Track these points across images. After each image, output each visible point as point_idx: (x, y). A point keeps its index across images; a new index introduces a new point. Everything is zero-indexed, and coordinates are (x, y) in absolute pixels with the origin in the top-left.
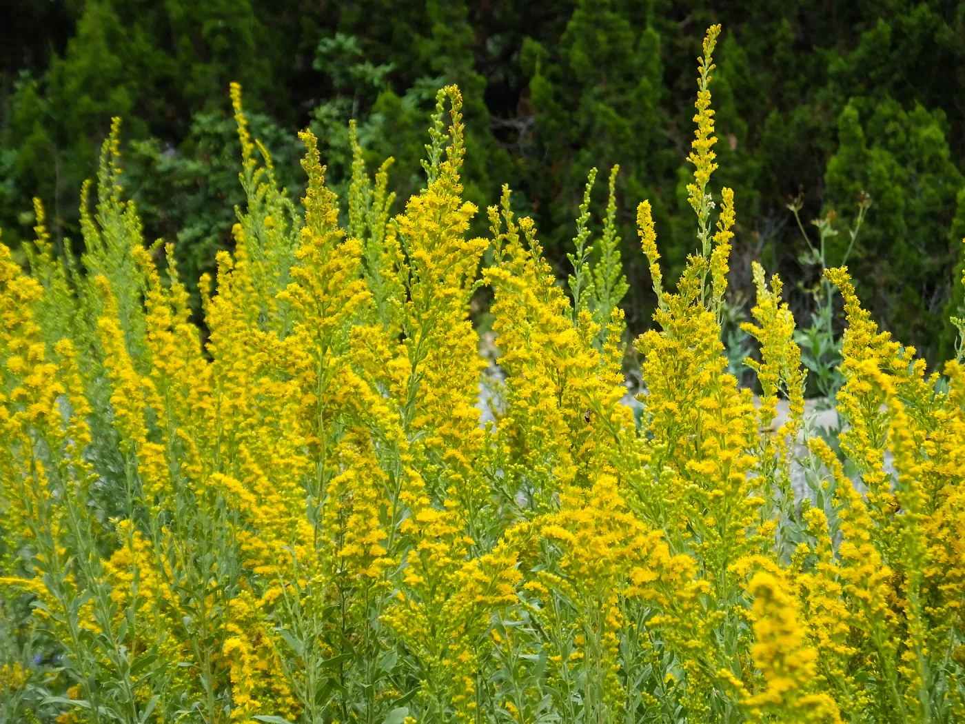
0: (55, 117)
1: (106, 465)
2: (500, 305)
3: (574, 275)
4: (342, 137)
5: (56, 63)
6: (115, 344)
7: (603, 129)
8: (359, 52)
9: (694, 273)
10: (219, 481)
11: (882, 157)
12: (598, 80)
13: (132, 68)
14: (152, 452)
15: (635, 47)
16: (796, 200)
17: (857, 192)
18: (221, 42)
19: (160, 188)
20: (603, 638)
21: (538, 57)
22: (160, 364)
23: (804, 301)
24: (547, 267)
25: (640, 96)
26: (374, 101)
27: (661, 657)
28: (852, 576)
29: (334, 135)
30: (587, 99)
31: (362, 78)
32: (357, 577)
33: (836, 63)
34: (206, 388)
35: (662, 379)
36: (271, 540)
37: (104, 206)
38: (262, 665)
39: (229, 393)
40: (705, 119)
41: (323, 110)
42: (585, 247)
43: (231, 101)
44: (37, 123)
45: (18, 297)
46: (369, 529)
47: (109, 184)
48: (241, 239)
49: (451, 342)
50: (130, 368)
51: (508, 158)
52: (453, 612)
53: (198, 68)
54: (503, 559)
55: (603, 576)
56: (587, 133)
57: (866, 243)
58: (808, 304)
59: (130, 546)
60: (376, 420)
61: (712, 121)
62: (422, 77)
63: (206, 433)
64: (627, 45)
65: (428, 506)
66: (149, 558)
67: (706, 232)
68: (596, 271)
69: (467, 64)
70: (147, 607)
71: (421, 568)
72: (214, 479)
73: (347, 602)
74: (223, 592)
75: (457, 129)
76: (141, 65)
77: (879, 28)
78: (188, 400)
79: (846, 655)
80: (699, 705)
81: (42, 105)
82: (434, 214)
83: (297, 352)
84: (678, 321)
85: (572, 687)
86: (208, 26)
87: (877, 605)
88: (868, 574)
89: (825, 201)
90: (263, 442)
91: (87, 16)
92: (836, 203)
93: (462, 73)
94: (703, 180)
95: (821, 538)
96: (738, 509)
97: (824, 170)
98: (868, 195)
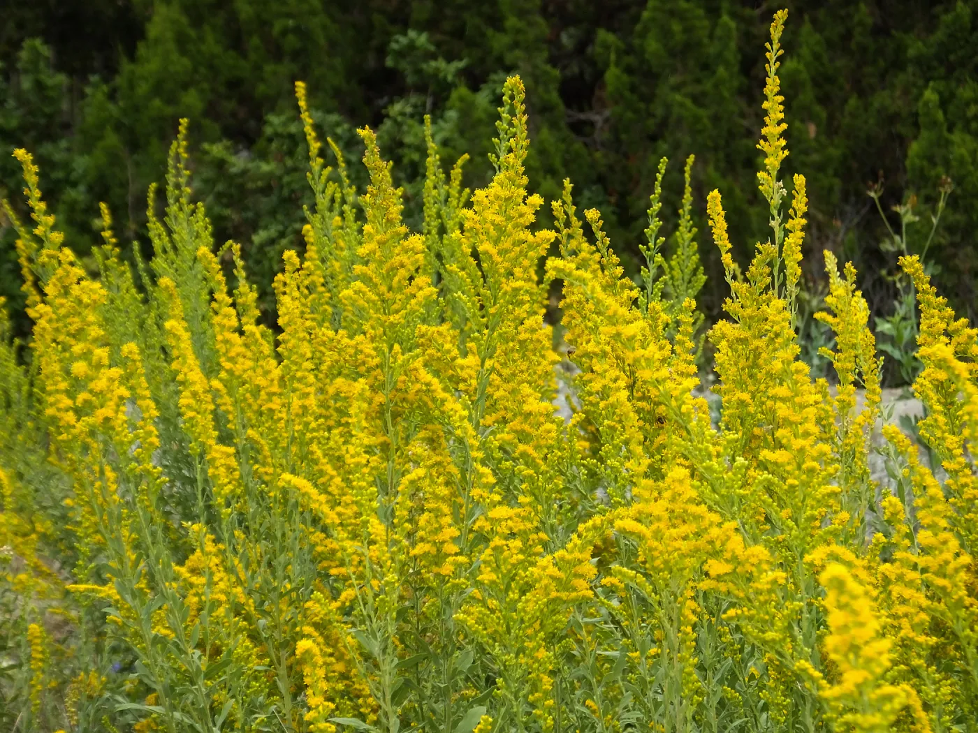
0: (126, 121)
1: (180, 469)
2: (568, 300)
3: (646, 267)
4: (416, 135)
5: (126, 66)
6: (182, 345)
7: (680, 120)
8: (432, 48)
9: (763, 261)
10: (289, 482)
11: (964, 141)
12: (674, 71)
13: (202, 70)
14: (221, 454)
15: (711, 37)
16: (876, 187)
17: (938, 177)
18: (292, 41)
19: (233, 191)
20: (679, 631)
21: (613, 49)
22: (228, 365)
23: (888, 289)
24: (615, 259)
25: (716, 86)
26: (447, 98)
27: (741, 651)
28: (930, 565)
29: (408, 132)
30: (663, 90)
31: (435, 75)
32: (431, 576)
33: (915, 47)
34: (275, 389)
35: (734, 369)
36: (342, 540)
37: (173, 209)
38: (340, 667)
39: (298, 393)
40: (774, 106)
41: (397, 108)
42: (657, 238)
43: (297, 100)
44: (108, 127)
45: (80, 302)
46: (441, 528)
47: (178, 186)
48: (311, 240)
49: (522, 336)
50: (198, 370)
51: (584, 151)
52: (528, 609)
53: (269, 68)
54: (577, 555)
55: (678, 570)
56: (664, 124)
57: (950, 229)
58: (891, 292)
59: (202, 550)
60: (449, 417)
61: (782, 107)
62: (495, 72)
63: (276, 434)
64: (703, 34)
65: (500, 503)
66: (223, 561)
67: (778, 220)
68: (673, 263)
69: (541, 58)
70: (221, 611)
71: (494, 565)
72: (283, 480)
73: (420, 601)
74: (298, 595)
75: (520, 120)
76: (211, 67)
77: (959, 10)
78: (259, 402)
79: (927, 644)
80: (780, 699)
81: (112, 108)
82: (500, 207)
83: (367, 351)
84: (749, 311)
85: (651, 682)
86: (277, 27)
87: (956, 593)
88: (947, 563)
89: (907, 187)
90: (336, 442)
91: (156, 19)
92: (918, 189)
93: (535, 67)
94: (774, 167)
95: (898, 526)
96: (814, 499)
97: (905, 156)
98: (949, 180)
